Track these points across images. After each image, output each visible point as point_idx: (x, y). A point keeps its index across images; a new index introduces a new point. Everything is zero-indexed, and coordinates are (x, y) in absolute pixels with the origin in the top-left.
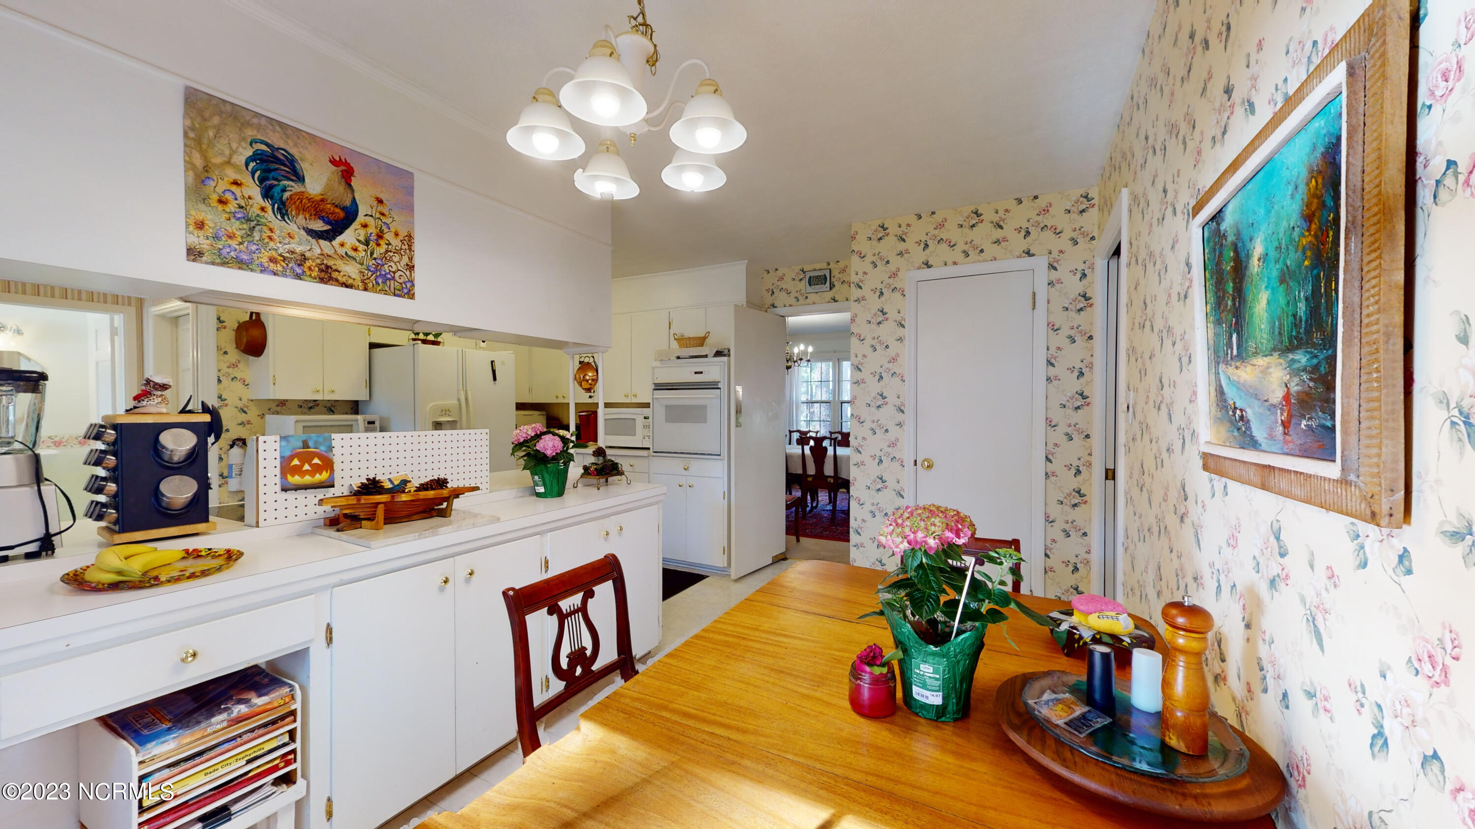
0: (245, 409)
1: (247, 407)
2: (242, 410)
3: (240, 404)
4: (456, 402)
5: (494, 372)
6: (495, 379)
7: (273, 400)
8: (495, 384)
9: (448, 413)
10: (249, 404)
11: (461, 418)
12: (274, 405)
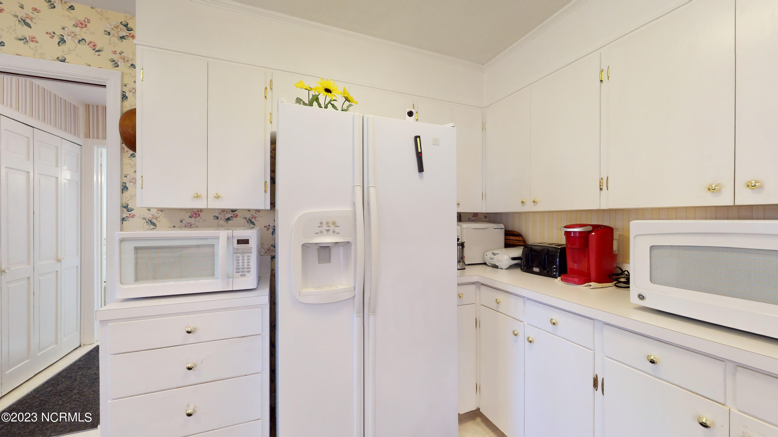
0: (154, 221)
1: (156, 218)
2: (151, 221)
3: (148, 216)
4: (349, 208)
5: (419, 156)
6: (421, 169)
7: (186, 210)
8: (421, 177)
9: (332, 228)
10: (158, 215)
11: (356, 238)
12: (186, 217)
